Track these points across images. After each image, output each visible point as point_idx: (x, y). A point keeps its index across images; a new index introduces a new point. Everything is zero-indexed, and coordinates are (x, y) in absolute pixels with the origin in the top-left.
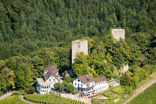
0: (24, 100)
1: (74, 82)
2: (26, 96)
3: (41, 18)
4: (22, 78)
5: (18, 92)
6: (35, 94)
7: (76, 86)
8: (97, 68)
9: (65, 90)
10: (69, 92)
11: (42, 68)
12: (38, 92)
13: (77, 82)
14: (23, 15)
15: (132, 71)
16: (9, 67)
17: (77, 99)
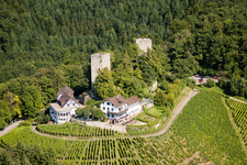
0: (37, 132)
1: (102, 106)
2: (39, 126)
3: (33, 36)
4: (30, 104)
5: (27, 122)
6: (51, 123)
7: (106, 111)
8: (125, 86)
9: (91, 117)
10: (96, 119)
11: (51, 90)
12: (53, 121)
13: (106, 106)
14: (13, 35)
15: (162, 88)
16: (12, 91)
17: (108, 128)
